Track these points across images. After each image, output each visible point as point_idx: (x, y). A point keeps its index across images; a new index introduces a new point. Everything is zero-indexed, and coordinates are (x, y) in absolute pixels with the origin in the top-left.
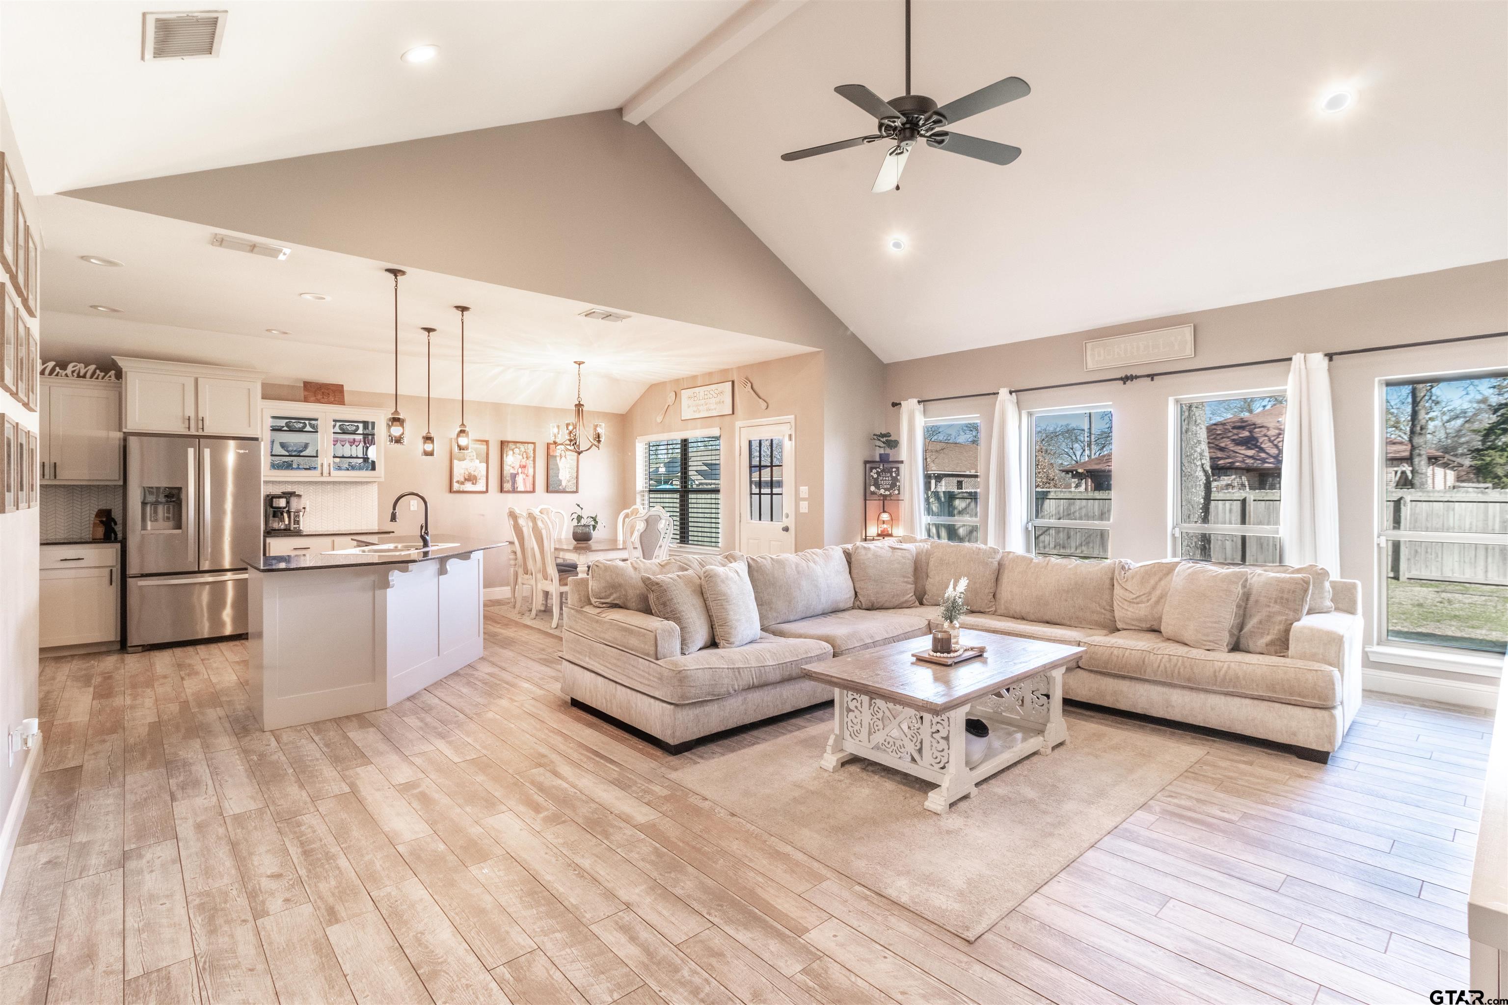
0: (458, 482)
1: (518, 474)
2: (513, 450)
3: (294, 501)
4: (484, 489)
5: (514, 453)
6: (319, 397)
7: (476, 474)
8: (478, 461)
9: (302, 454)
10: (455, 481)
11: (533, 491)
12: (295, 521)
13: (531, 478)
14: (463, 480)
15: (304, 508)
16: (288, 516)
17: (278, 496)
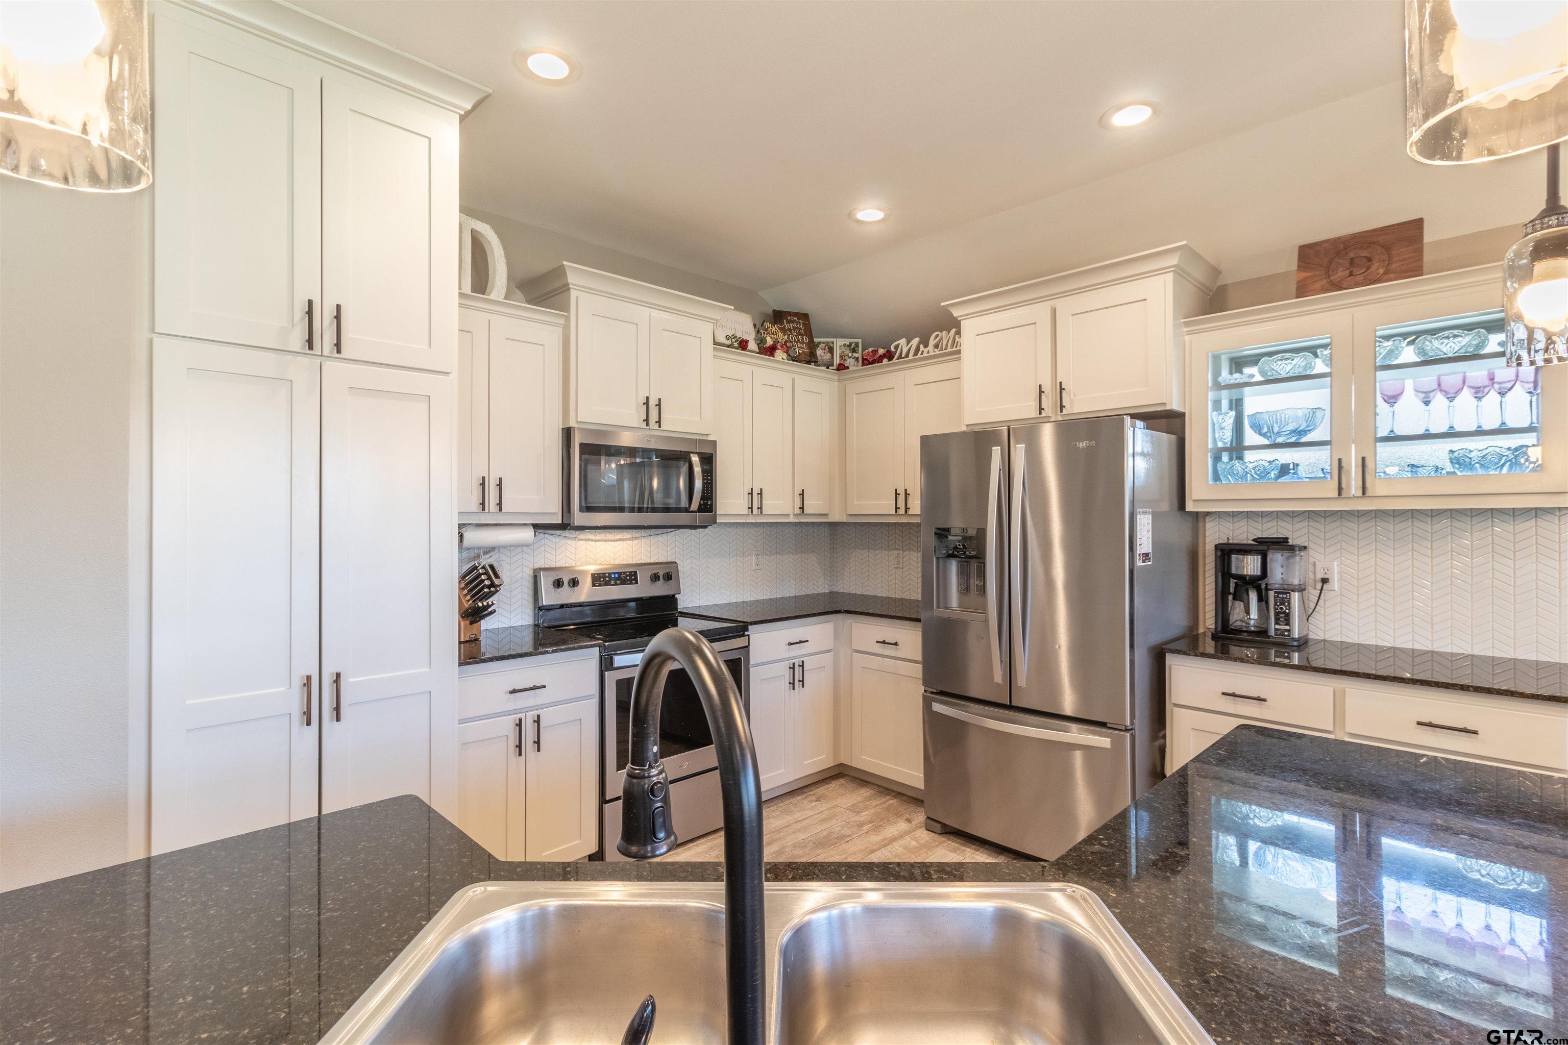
3: (1277, 559)
6: (1341, 273)
9: (1304, 439)
12: (1277, 614)
15: (1325, 581)
16: (1262, 599)
17: (1244, 550)
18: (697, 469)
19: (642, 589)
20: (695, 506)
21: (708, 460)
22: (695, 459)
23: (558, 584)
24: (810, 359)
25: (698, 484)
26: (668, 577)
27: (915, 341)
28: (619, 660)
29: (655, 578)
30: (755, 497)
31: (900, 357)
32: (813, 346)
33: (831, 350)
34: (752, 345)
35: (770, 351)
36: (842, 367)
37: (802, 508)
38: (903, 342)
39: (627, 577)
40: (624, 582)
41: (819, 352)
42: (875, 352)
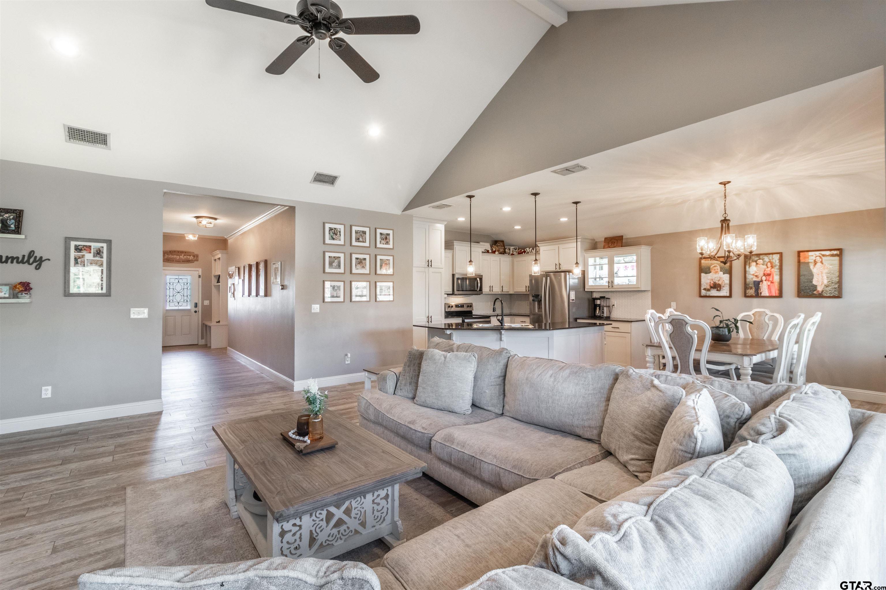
0: (705, 289)
1: (762, 281)
2: (756, 261)
3: (603, 301)
4: (728, 295)
5: (757, 264)
6: (610, 244)
7: (720, 282)
8: (722, 273)
10: (702, 288)
11: (780, 295)
13: (776, 285)
14: (708, 287)
15: (614, 305)
16: (600, 309)
17: (597, 299)
18: (479, 281)
19: (465, 309)
20: (478, 290)
21: (481, 279)
22: (478, 279)
23: (449, 307)
24: (504, 253)
25: (479, 285)
26: (471, 306)
27: (531, 249)
28: (466, 321)
29: (468, 306)
30: (491, 287)
31: (527, 253)
32: (505, 249)
33: (510, 250)
34: (490, 251)
35: (494, 252)
36: (512, 254)
37: (502, 290)
38: (528, 249)
39: (462, 306)
40: (462, 307)
41: (506, 250)
42: (521, 251)
